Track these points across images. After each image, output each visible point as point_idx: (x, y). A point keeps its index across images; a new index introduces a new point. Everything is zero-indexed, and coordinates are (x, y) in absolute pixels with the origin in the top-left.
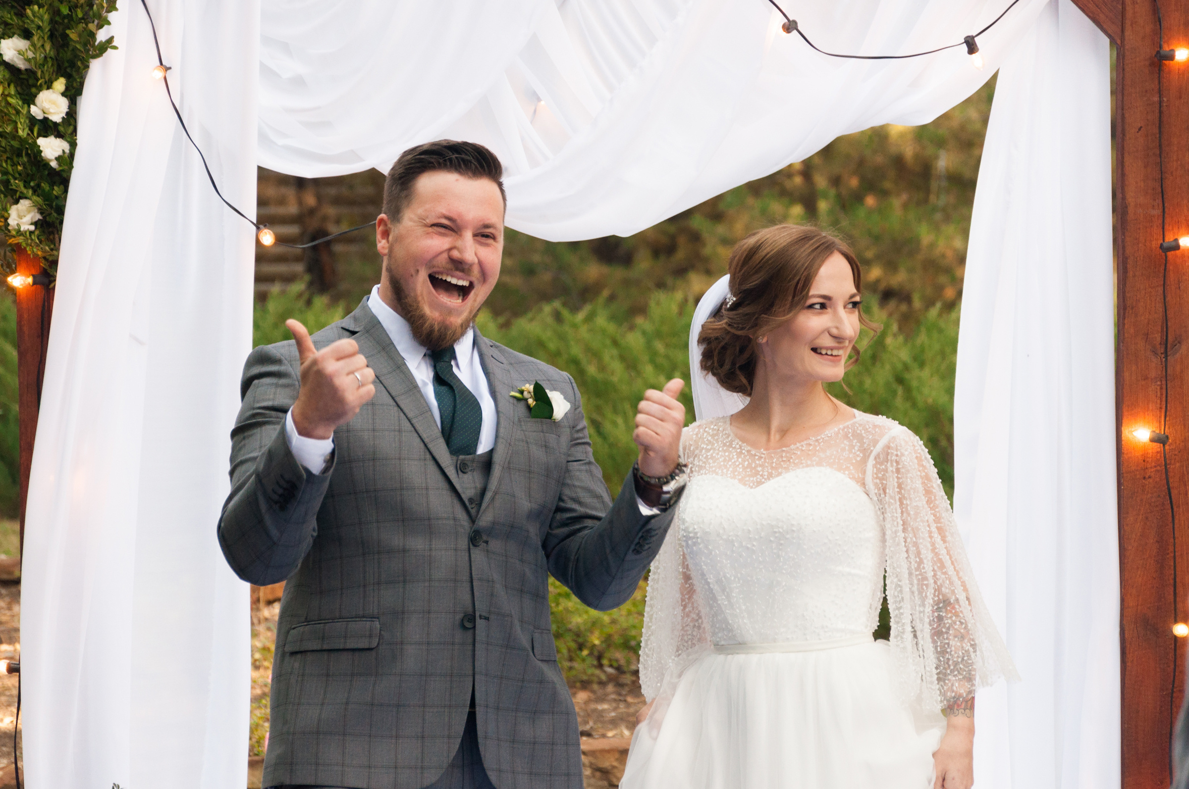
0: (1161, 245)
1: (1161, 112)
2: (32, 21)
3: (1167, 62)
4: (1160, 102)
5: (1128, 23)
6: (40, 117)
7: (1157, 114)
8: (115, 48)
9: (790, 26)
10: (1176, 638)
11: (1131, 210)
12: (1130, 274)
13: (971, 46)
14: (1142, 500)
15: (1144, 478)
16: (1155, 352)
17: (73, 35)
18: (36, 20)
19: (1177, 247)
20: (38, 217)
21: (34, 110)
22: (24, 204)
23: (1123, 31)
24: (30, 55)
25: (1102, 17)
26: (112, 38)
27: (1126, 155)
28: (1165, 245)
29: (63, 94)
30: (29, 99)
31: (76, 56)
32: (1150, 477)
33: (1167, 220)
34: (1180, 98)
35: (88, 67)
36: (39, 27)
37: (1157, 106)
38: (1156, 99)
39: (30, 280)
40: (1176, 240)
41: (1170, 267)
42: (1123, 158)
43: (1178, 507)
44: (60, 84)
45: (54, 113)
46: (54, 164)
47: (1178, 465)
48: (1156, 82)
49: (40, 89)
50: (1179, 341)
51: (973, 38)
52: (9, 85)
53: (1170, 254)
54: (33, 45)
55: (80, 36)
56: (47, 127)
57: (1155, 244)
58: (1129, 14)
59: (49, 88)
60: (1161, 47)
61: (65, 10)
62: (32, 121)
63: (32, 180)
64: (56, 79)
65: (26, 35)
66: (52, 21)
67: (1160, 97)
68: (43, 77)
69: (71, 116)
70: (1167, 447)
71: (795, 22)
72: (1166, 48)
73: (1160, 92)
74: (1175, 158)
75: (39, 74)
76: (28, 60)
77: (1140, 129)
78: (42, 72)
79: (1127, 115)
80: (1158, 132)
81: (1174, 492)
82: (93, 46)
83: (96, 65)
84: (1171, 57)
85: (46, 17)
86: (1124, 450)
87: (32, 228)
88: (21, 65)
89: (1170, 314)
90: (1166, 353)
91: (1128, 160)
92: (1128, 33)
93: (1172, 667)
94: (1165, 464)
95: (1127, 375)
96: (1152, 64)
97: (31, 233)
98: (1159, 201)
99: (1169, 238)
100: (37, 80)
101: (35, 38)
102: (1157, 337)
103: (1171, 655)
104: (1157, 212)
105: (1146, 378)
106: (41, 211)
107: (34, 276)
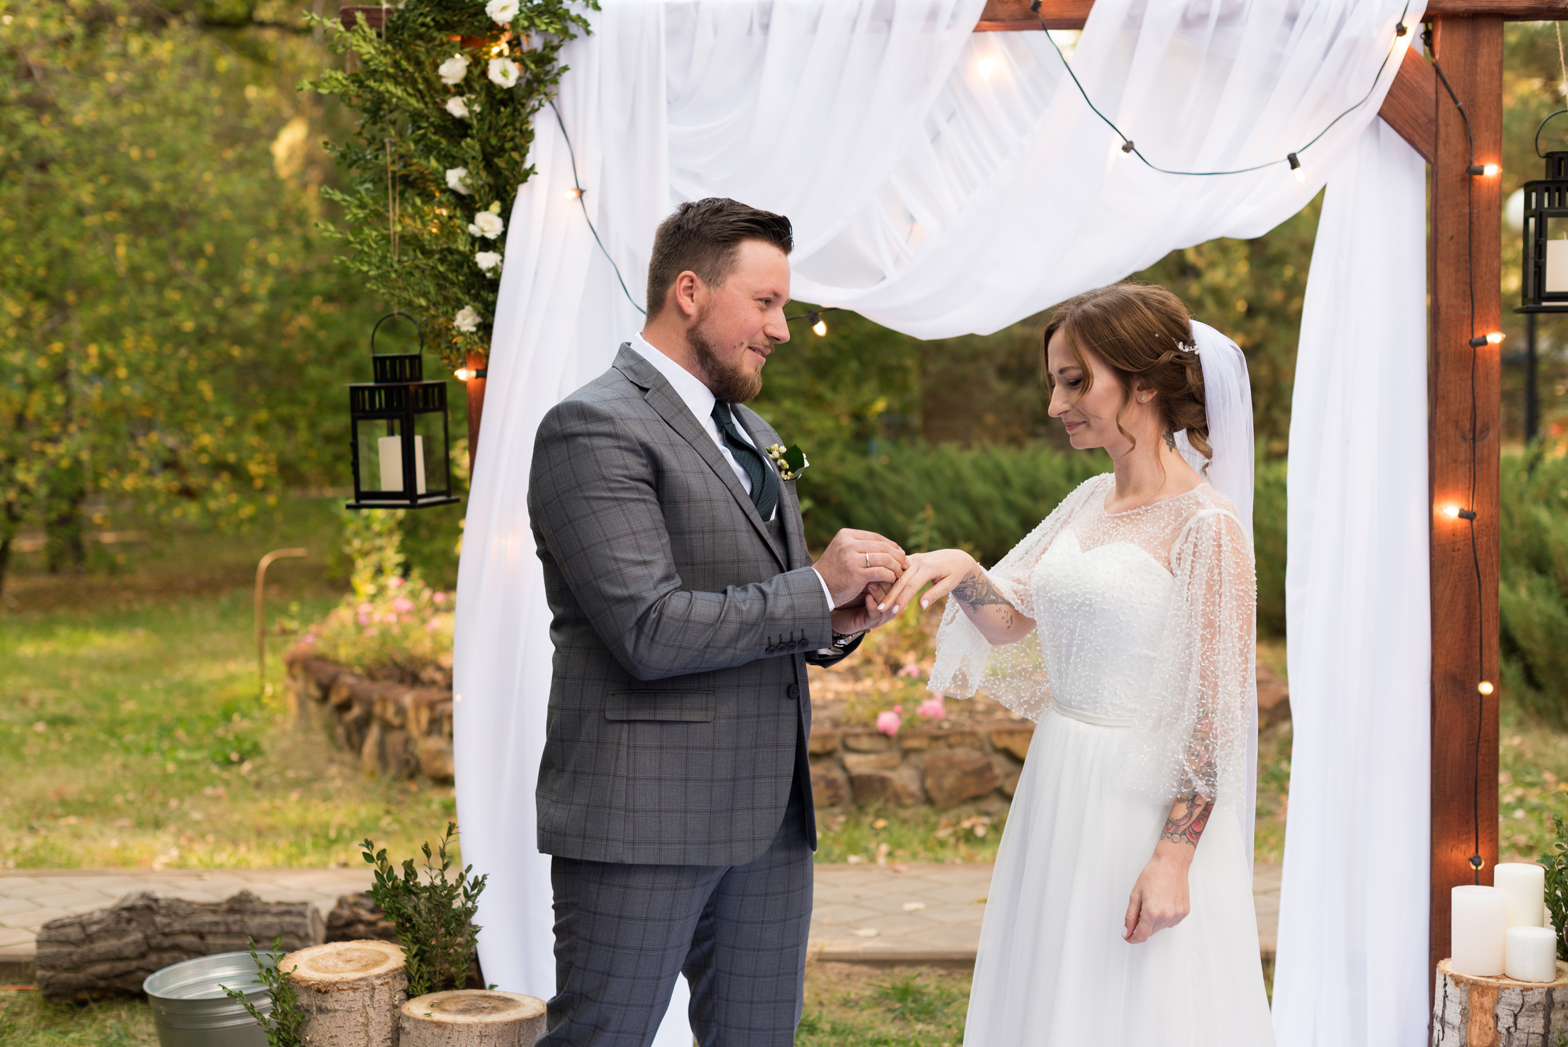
0: (1471, 342)
1: (1471, 223)
2: (467, 152)
3: (1477, 177)
4: (1470, 214)
5: (1441, 142)
6: (478, 234)
7: (1468, 224)
8: (536, 173)
9: (1128, 147)
10: (1481, 695)
11: (1443, 310)
12: (1442, 367)
13: (1294, 162)
14: (1451, 570)
15: (1454, 550)
16: (1464, 438)
17: (500, 163)
18: (469, 150)
19: (1485, 343)
20: (478, 320)
21: (472, 229)
22: (468, 309)
23: (1436, 150)
24: (469, 181)
25: (1417, 138)
26: (534, 165)
27: (1439, 262)
28: (1474, 341)
29: (500, 215)
30: (471, 220)
31: (507, 183)
32: (1459, 550)
33: (1477, 320)
34: (1489, 209)
35: (516, 190)
36: (474, 158)
37: (1468, 217)
38: (1467, 210)
39: (473, 373)
40: (1484, 337)
41: (1479, 362)
42: (1436, 263)
43: (1485, 576)
44: (496, 207)
45: (489, 231)
46: (489, 275)
47: (1485, 539)
48: (1467, 195)
49: (479, 210)
50: (1486, 428)
51: (1294, 155)
52: (455, 208)
53: (1479, 349)
54: (470, 172)
55: (507, 163)
56: (487, 245)
57: (1465, 341)
58: (1442, 134)
59: (486, 209)
60: (1471, 163)
61: (494, 141)
62: (473, 240)
63: (474, 288)
64: (492, 202)
65: (465, 165)
66: (483, 151)
67: (1470, 209)
68: (481, 200)
69: (504, 235)
70: (1475, 523)
71: (1131, 143)
72: (1476, 164)
73: (1470, 203)
74: (1484, 263)
75: (477, 197)
76: (467, 186)
77: (1452, 238)
78: (480, 196)
79: (1440, 226)
80: (1467, 239)
81: (1481, 564)
82: (519, 172)
83: (523, 190)
84: (1481, 172)
85: (477, 147)
86: (1435, 525)
87: (474, 329)
88: (463, 191)
89: (1479, 404)
90: (1474, 439)
91: (1440, 266)
92: (1441, 151)
93: (1478, 719)
94: (1473, 540)
95: (1438, 458)
96: (1463, 180)
97: (472, 333)
98: (1469, 302)
99: (1478, 335)
100: (476, 203)
101: (471, 167)
102: (1467, 425)
103: (1478, 708)
104: (1467, 312)
105: (1456, 461)
106: (479, 314)
107: (477, 371)
